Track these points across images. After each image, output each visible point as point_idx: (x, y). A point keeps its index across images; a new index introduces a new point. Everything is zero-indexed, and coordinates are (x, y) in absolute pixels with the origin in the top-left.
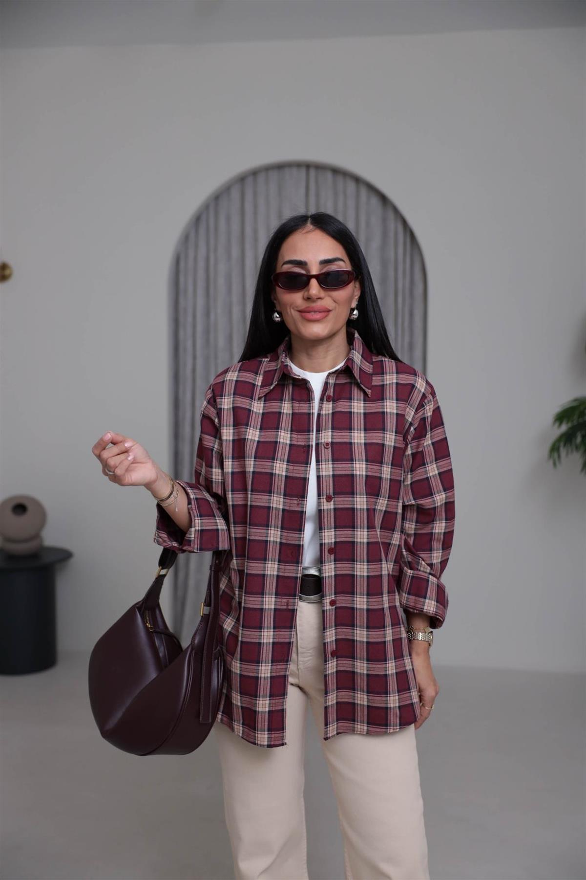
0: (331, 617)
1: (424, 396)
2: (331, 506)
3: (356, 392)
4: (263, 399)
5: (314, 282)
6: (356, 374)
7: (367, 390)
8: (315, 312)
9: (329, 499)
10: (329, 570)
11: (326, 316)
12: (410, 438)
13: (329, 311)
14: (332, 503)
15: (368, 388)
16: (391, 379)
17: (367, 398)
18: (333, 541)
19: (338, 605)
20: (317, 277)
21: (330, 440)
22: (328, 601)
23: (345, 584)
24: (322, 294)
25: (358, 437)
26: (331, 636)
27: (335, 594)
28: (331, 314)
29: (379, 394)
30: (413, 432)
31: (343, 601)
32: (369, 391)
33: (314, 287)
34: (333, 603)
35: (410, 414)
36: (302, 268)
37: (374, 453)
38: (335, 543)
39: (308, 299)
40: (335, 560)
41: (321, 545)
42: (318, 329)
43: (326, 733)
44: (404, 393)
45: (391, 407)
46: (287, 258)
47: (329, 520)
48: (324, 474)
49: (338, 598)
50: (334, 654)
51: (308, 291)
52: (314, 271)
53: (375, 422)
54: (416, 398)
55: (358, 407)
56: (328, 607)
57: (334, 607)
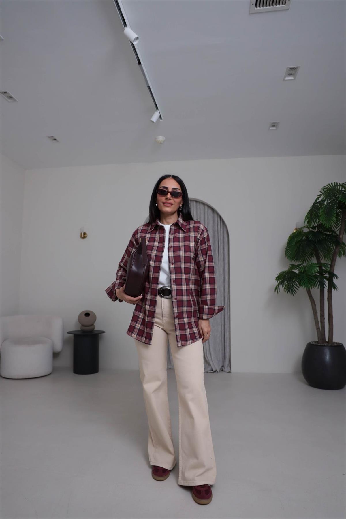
0: (175, 304)
1: (203, 231)
2: (173, 266)
3: (181, 231)
4: (150, 233)
5: (169, 194)
6: (180, 225)
7: (184, 230)
8: (168, 203)
9: (172, 264)
10: (174, 288)
11: (171, 206)
12: (199, 244)
13: (172, 204)
14: (174, 265)
15: (185, 230)
16: (192, 226)
17: (184, 232)
18: (175, 278)
19: (178, 300)
20: (170, 192)
21: (172, 245)
22: (174, 298)
23: (179, 293)
24: (171, 198)
25: (182, 244)
26: (176, 310)
27: (177, 296)
28: (173, 205)
29: (189, 231)
30: (200, 242)
31: (179, 299)
32: (185, 231)
33: (169, 195)
34: (176, 299)
35: (199, 236)
36: (166, 189)
37: (187, 249)
38: (176, 278)
39: (167, 199)
40: (176, 284)
41: (171, 279)
42: (168, 209)
43: (178, 345)
44: (196, 229)
45: (192, 234)
46: (162, 186)
47: (173, 271)
48: (171, 256)
49: (178, 298)
50: (177, 317)
51: (167, 196)
52: (170, 190)
53: (187, 239)
54: (200, 232)
55: (182, 235)
56: (174, 300)
57: (176, 300)
